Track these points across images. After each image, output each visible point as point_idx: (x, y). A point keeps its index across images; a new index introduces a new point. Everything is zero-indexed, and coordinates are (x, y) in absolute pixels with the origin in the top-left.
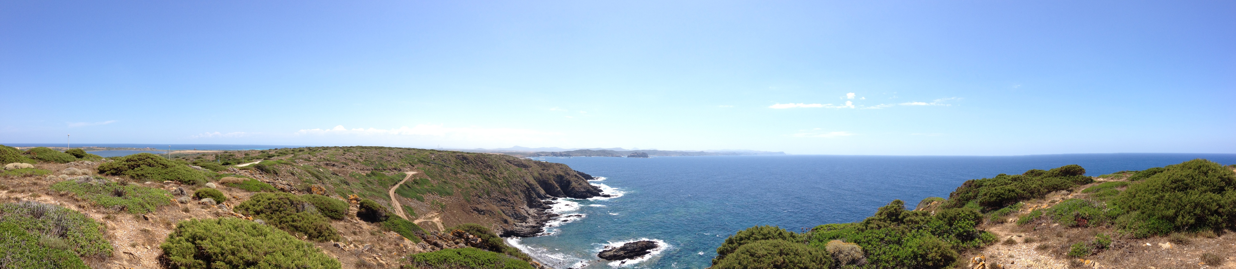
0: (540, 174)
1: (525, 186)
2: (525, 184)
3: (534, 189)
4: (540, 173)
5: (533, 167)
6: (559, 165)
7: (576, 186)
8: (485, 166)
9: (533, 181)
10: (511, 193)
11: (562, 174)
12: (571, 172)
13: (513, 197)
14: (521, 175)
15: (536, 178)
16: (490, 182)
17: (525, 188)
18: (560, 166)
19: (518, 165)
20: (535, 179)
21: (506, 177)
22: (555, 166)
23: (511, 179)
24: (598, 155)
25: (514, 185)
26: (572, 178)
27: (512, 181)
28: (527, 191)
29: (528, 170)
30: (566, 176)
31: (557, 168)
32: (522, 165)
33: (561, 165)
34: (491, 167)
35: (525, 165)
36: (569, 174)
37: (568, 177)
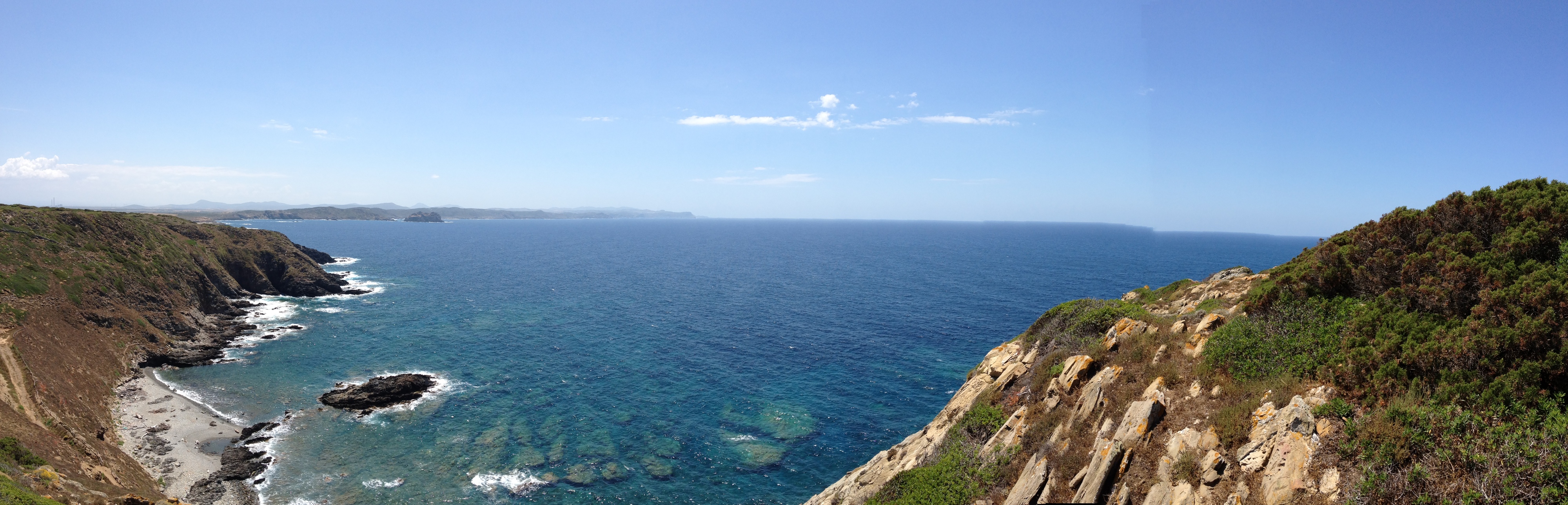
0: (230, 251)
1: (197, 274)
2: (197, 270)
3: (216, 279)
4: (230, 248)
5: (217, 237)
6: (265, 234)
7: (297, 273)
8: (117, 235)
9: (215, 264)
10: (166, 286)
11: (271, 250)
12: (289, 246)
13: (171, 293)
14: (194, 253)
15: (223, 258)
16: (126, 266)
17: (197, 277)
18: (268, 236)
19: (190, 234)
20: (220, 261)
21: (158, 256)
22: (259, 235)
23: (169, 259)
24: (349, 218)
25: (175, 271)
26: (289, 259)
27: (170, 263)
28: (201, 282)
29: (208, 243)
30: (277, 255)
31: (262, 239)
32: (197, 233)
33: (270, 233)
34: (131, 238)
35: (202, 234)
36: (283, 251)
37: (281, 256)
